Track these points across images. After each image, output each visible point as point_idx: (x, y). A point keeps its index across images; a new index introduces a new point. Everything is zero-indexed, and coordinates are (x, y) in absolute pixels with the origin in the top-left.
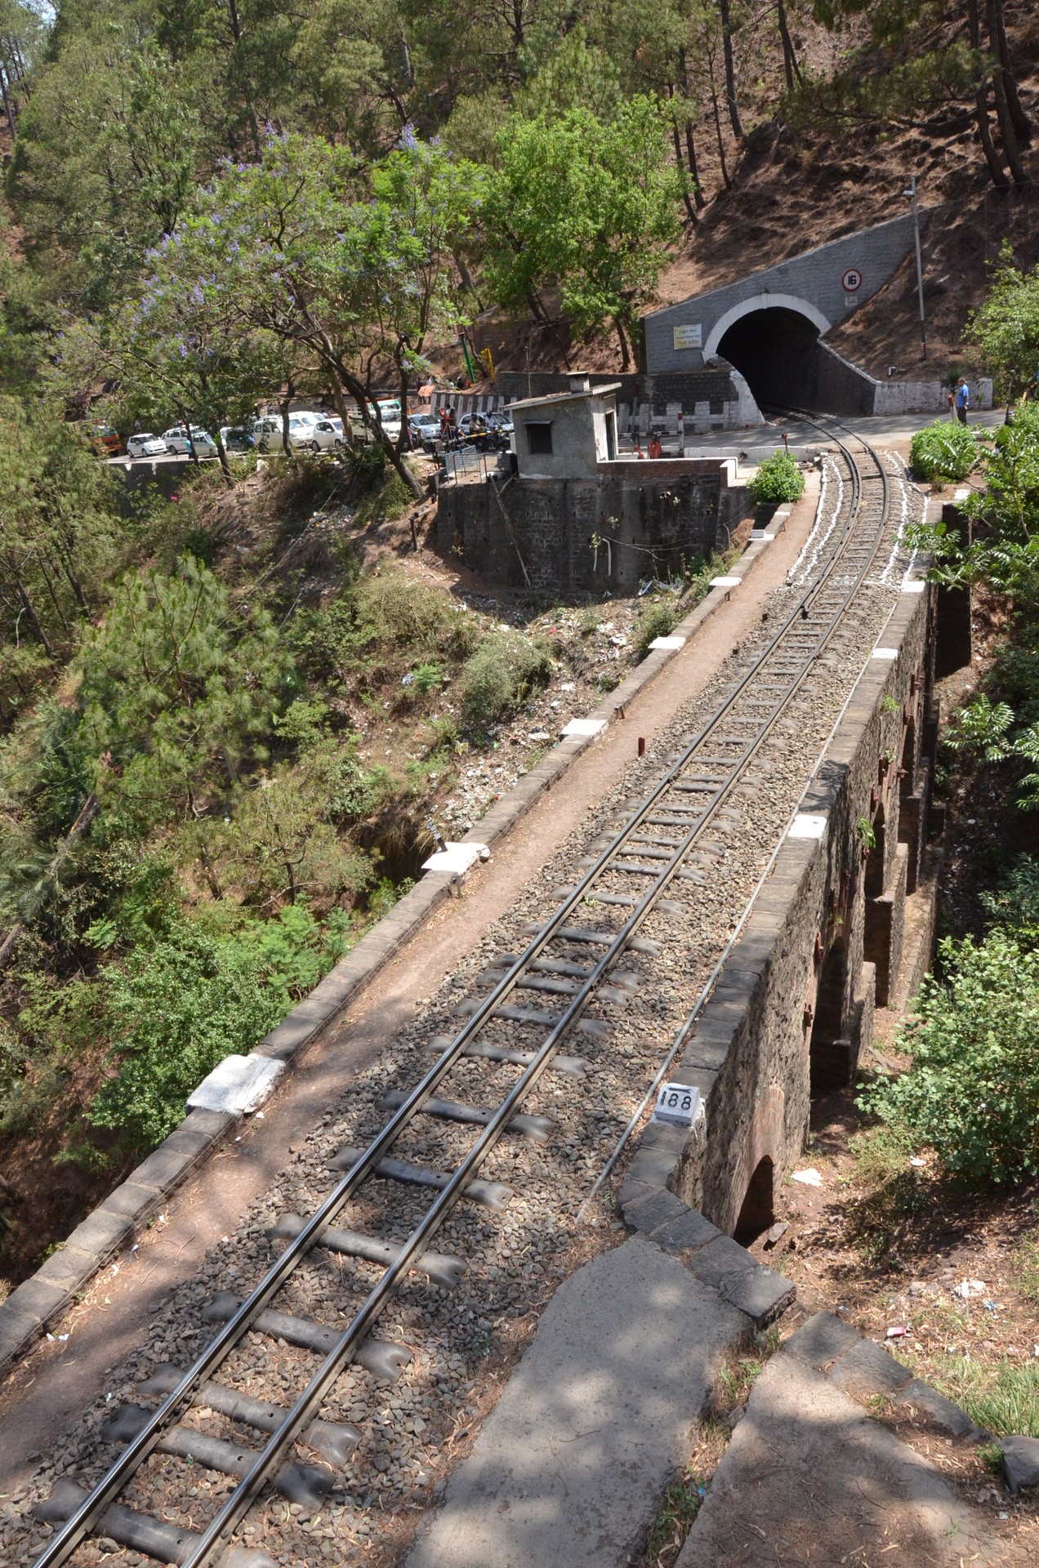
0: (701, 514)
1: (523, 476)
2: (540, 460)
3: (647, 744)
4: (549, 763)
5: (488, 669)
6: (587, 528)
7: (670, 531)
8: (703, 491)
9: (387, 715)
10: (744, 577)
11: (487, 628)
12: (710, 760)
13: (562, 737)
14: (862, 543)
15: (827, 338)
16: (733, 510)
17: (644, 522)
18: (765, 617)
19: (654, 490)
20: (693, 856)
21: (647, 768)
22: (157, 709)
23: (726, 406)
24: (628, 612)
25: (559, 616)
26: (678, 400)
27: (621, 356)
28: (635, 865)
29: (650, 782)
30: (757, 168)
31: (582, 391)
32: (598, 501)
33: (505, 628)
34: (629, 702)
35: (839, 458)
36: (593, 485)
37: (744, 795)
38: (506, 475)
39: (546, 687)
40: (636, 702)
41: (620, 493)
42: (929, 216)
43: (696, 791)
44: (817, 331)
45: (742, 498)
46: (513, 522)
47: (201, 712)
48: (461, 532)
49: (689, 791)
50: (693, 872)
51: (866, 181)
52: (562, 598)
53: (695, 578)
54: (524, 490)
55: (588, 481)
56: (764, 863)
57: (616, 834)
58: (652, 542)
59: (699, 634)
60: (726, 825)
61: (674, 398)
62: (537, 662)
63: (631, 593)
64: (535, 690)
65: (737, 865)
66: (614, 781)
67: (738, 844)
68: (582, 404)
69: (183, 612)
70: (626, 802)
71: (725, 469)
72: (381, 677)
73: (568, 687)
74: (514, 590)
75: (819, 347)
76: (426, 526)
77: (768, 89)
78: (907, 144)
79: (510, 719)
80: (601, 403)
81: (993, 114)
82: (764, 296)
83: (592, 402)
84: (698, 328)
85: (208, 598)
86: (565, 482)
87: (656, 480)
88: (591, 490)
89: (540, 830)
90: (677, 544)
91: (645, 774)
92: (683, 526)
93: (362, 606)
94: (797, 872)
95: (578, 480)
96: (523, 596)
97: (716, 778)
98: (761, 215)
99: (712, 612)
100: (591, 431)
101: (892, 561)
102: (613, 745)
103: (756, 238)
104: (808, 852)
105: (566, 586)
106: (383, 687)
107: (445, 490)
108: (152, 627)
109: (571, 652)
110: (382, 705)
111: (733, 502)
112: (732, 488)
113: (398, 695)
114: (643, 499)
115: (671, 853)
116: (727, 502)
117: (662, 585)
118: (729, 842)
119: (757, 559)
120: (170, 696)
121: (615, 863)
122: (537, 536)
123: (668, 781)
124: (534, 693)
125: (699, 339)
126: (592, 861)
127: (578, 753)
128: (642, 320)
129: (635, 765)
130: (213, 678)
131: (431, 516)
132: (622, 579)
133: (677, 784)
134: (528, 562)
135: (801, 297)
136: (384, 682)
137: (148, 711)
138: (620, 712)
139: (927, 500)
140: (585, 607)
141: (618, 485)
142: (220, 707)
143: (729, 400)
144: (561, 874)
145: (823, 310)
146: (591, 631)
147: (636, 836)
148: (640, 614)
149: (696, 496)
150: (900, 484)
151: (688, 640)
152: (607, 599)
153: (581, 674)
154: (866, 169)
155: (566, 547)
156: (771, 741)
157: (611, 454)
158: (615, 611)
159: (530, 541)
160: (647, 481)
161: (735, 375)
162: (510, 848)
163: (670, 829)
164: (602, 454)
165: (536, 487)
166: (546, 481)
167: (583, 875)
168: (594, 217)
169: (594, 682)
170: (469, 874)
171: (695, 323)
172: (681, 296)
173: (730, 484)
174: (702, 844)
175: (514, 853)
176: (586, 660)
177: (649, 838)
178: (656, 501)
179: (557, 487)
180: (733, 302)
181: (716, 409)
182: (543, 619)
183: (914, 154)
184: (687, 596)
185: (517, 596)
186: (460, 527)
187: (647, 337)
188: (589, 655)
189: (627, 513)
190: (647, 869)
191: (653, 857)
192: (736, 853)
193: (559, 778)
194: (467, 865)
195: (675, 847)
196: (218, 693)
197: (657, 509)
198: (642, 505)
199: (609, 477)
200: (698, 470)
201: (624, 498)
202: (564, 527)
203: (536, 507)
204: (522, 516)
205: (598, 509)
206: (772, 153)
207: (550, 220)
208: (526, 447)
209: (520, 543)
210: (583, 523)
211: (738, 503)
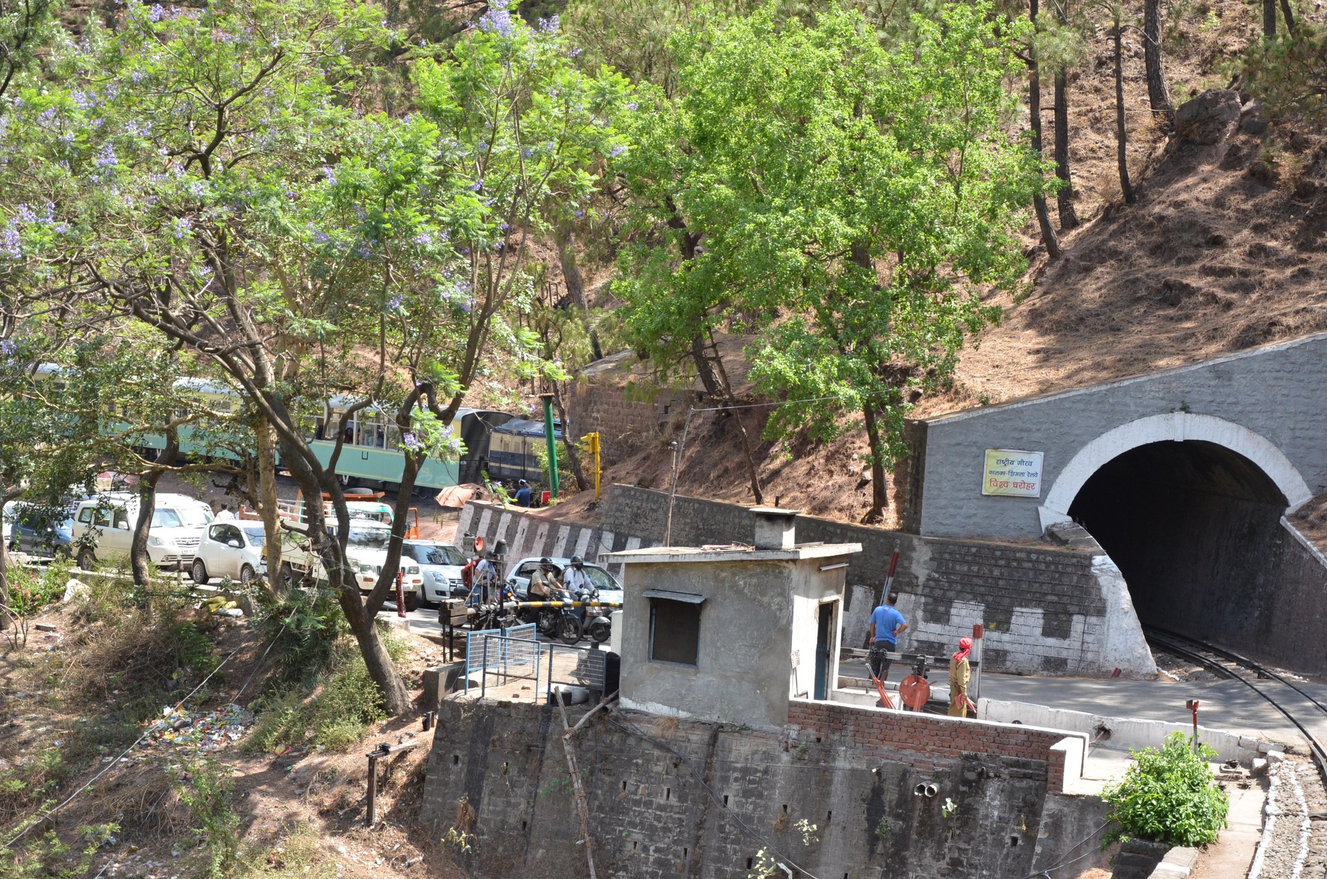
0: (999, 843)
1: (626, 703)
2: (670, 675)
6: (747, 831)
8: (1010, 794)
15: (1300, 517)
16: (1067, 844)
17: (873, 840)
19: (904, 775)
23: (1078, 623)
26: (978, 597)
27: (869, 489)
30: (1188, 171)
31: (777, 548)
32: (780, 781)
35: (1307, 767)
36: (774, 747)
38: (590, 697)
41: (830, 771)
44: (1280, 501)
45: (1090, 821)
46: (590, 796)
48: (475, 802)
54: (624, 730)
55: (765, 735)
61: (969, 591)
68: (775, 575)
71: (1061, 755)
75: (1283, 532)
76: (401, 777)
77: (1227, 30)
80: (815, 579)
82: (1179, 417)
83: (796, 574)
84: (1037, 458)
86: (716, 731)
87: (910, 755)
88: (768, 756)
92: (955, 863)
95: (743, 730)
98: (1189, 260)
100: (785, 632)
103: (1173, 303)
107: (454, 707)
111: (1069, 828)
112: (1071, 797)
114: (877, 792)
116: (1056, 826)
122: (637, 835)
125: (1037, 481)
128: (923, 426)
131: (416, 757)
135: (1253, 429)
141: (828, 753)
143: (1085, 614)
145: (1297, 462)
149: (992, 803)
157: (821, 687)
159: (620, 843)
160: (890, 757)
161: (1103, 562)
164: (802, 685)
165: (652, 730)
166: (674, 722)
168: (848, 213)
171: (1031, 447)
172: (1005, 391)
173: (1068, 789)
178: (905, 800)
179: (698, 737)
180: (1113, 419)
181: (1056, 627)
186: (473, 788)
187: (930, 461)
189: (839, 815)
197: (906, 818)
198: (874, 805)
199: (812, 733)
200: (1002, 746)
201: (837, 778)
202: (700, 826)
203: (645, 774)
204: (612, 788)
205: (777, 798)
206: (1223, 147)
207: (761, 205)
208: (643, 644)
209: (599, 844)
210: (743, 821)
211: (1080, 832)
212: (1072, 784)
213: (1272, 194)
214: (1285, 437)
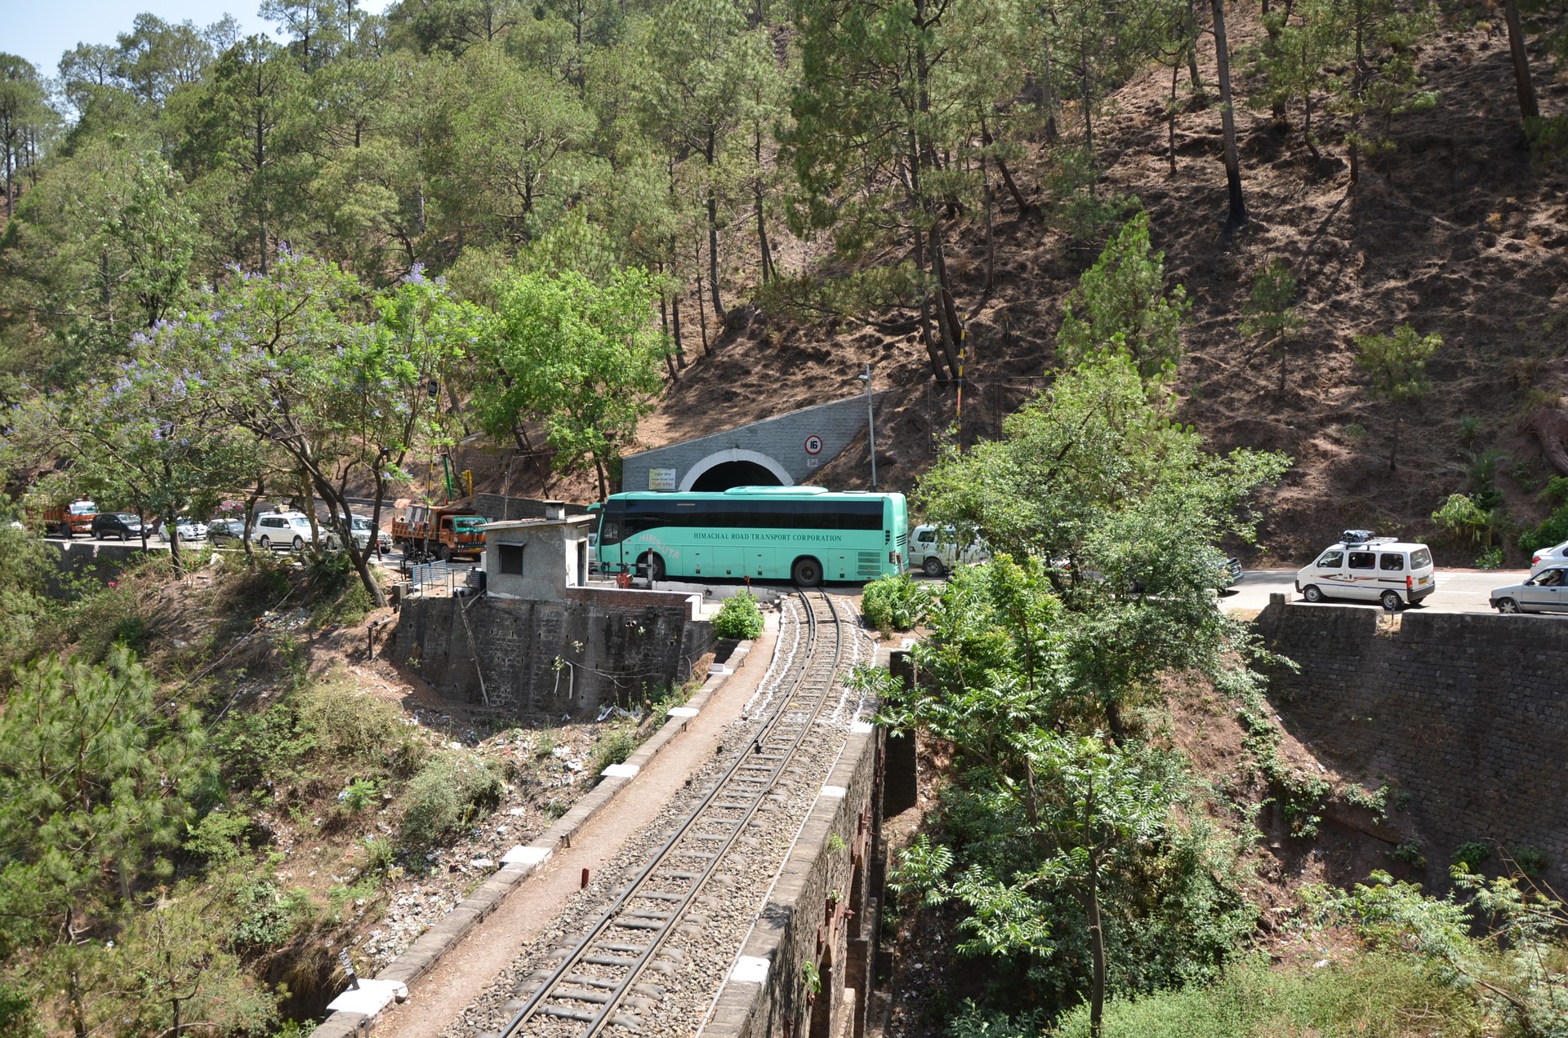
0: (665, 645)
1: (490, 594)
2: (510, 580)
3: (591, 876)
4: (485, 892)
5: (434, 788)
6: (551, 649)
7: (633, 659)
8: (668, 623)
9: (316, 832)
10: (702, 708)
11: (437, 745)
12: (656, 895)
13: (502, 865)
14: (815, 683)
16: (695, 643)
17: (608, 648)
18: (720, 750)
19: (621, 618)
20: (630, 1000)
21: (589, 902)
22: (46, 810)
24: (586, 737)
25: (515, 736)
27: (598, 489)
28: (567, 1009)
29: (592, 917)
30: (733, 341)
31: (557, 518)
32: (564, 624)
33: (457, 746)
34: (576, 831)
35: (797, 601)
36: (560, 609)
37: (687, 933)
38: (473, 592)
39: (494, 810)
40: (584, 831)
41: (587, 618)
42: (882, 399)
43: (638, 928)
45: (705, 631)
46: (476, 638)
47: (101, 817)
48: (421, 645)
49: (631, 928)
50: (627, 1017)
51: (829, 363)
52: (519, 718)
53: (655, 707)
54: (491, 608)
55: (556, 604)
56: (704, 1010)
57: (549, 973)
58: (615, 669)
59: (654, 763)
60: (666, 966)
62: (487, 784)
63: (590, 718)
64: (483, 813)
65: (676, 1010)
66: (553, 914)
67: (678, 987)
68: (556, 531)
69: (99, 705)
70: (564, 937)
71: (690, 604)
72: (314, 790)
73: (517, 811)
74: (470, 707)
76: (384, 636)
77: (747, 278)
78: (863, 338)
79: (451, 844)
80: (575, 532)
81: (935, 323)
82: (735, 450)
83: (566, 530)
84: (673, 472)
85: (132, 692)
86: (533, 604)
87: (623, 608)
88: (558, 614)
89: (466, 968)
90: (639, 672)
91: (587, 908)
92: (646, 655)
93: (304, 713)
94: (737, 1019)
95: (546, 602)
96: (480, 714)
97: (660, 915)
98: (735, 381)
99: (668, 742)
100: (563, 557)
101: (843, 701)
102: (556, 875)
103: (729, 400)
104: (750, 997)
105: (526, 706)
106: (316, 801)
107: (408, 601)
108: (61, 719)
109: (524, 775)
110: (312, 820)
111: (696, 636)
112: (696, 622)
113: (332, 811)
114: (609, 626)
115: (608, 996)
116: (690, 635)
117: (622, 712)
118: (669, 984)
119: (715, 691)
120: (66, 796)
121: (544, 1009)
122: (499, 654)
123: (610, 917)
124: (481, 816)
125: (674, 482)
126: (520, 1004)
127: (517, 883)
128: (621, 459)
129: (577, 898)
130: (121, 780)
131: (391, 626)
132: (582, 703)
133: (619, 920)
134: (487, 679)
135: (767, 455)
136: (318, 797)
137: (36, 813)
138: (566, 841)
139: (877, 647)
140: (542, 729)
141: (585, 610)
142: (126, 811)
144: (484, 1018)
145: (787, 468)
146: (547, 754)
147: (571, 977)
148: (598, 740)
149: (661, 627)
150: (852, 631)
151: (642, 769)
152: (566, 723)
153: (532, 799)
154: (828, 353)
155: (528, 667)
156: (719, 876)
157: (581, 581)
158: (573, 735)
159: (491, 659)
160: (613, 610)
162: (431, 987)
163: (608, 969)
164: (572, 580)
165: (503, 605)
166: (513, 601)
167: (508, 1019)
168: (582, 365)
169: (545, 808)
170: (381, 1016)
171: (669, 467)
172: (658, 442)
173: (694, 618)
174: (640, 986)
175: (435, 993)
176: (539, 784)
177: (584, 979)
178: (622, 629)
179: (525, 607)
180: (706, 452)
182: (498, 739)
183: (870, 346)
184: (646, 724)
185: (472, 713)
186: (420, 638)
187: (625, 474)
188: (543, 779)
189: (592, 638)
190: (579, 1014)
191: (586, 1001)
192: (676, 997)
193: (494, 910)
194: (381, 1006)
195: (612, 990)
196: (125, 797)
197: (623, 637)
198: (608, 632)
199: (578, 602)
200: (664, 602)
201: (591, 624)
202: (528, 647)
203: (501, 626)
204: (486, 633)
205: (564, 632)
206: (748, 330)
207: (541, 363)
208: (496, 567)
209: (482, 660)
210: (548, 644)
211: (701, 636)
212: (696, 616)
213: (768, 352)
214: (781, 457)
